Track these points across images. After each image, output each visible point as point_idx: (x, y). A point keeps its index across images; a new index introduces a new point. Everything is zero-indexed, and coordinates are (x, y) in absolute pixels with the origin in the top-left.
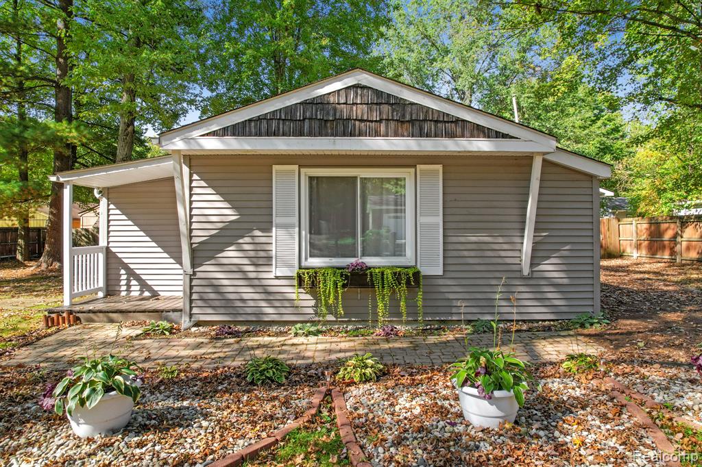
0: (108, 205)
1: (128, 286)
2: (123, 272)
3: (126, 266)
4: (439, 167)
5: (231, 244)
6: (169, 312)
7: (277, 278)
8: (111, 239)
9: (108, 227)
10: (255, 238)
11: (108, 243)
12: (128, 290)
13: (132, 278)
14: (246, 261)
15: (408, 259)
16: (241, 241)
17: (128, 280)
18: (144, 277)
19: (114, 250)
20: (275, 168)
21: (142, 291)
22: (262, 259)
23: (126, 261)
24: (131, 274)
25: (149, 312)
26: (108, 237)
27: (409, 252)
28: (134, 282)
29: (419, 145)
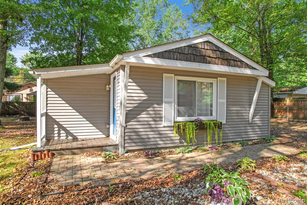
0: (47, 89)
1: (59, 134)
2: (56, 126)
3: (58, 123)
4: (225, 79)
5: (144, 111)
6: (107, 146)
7: (164, 127)
8: (48, 108)
9: (47, 101)
10: (155, 108)
11: (47, 110)
12: (59, 136)
13: (61, 130)
14: (151, 119)
15: (214, 117)
16: (148, 109)
17: (59, 131)
18: (68, 129)
19: (50, 114)
20: (164, 75)
21: (67, 136)
22: (158, 118)
23: (57, 120)
24: (61, 127)
25: (95, 147)
26: (47, 107)
27: (214, 114)
28: (62, 132)
29: (229, 70)
